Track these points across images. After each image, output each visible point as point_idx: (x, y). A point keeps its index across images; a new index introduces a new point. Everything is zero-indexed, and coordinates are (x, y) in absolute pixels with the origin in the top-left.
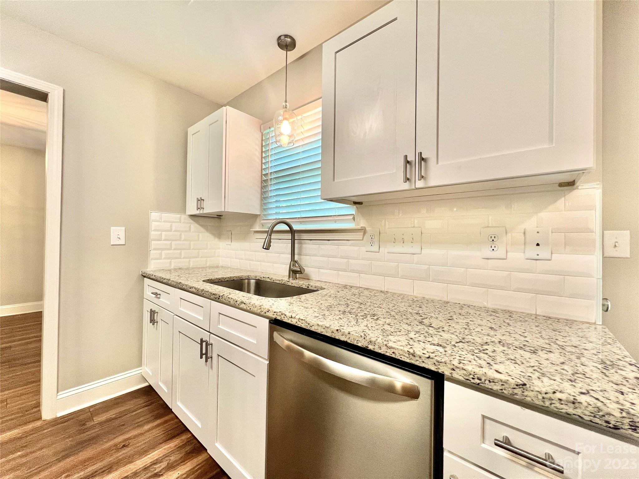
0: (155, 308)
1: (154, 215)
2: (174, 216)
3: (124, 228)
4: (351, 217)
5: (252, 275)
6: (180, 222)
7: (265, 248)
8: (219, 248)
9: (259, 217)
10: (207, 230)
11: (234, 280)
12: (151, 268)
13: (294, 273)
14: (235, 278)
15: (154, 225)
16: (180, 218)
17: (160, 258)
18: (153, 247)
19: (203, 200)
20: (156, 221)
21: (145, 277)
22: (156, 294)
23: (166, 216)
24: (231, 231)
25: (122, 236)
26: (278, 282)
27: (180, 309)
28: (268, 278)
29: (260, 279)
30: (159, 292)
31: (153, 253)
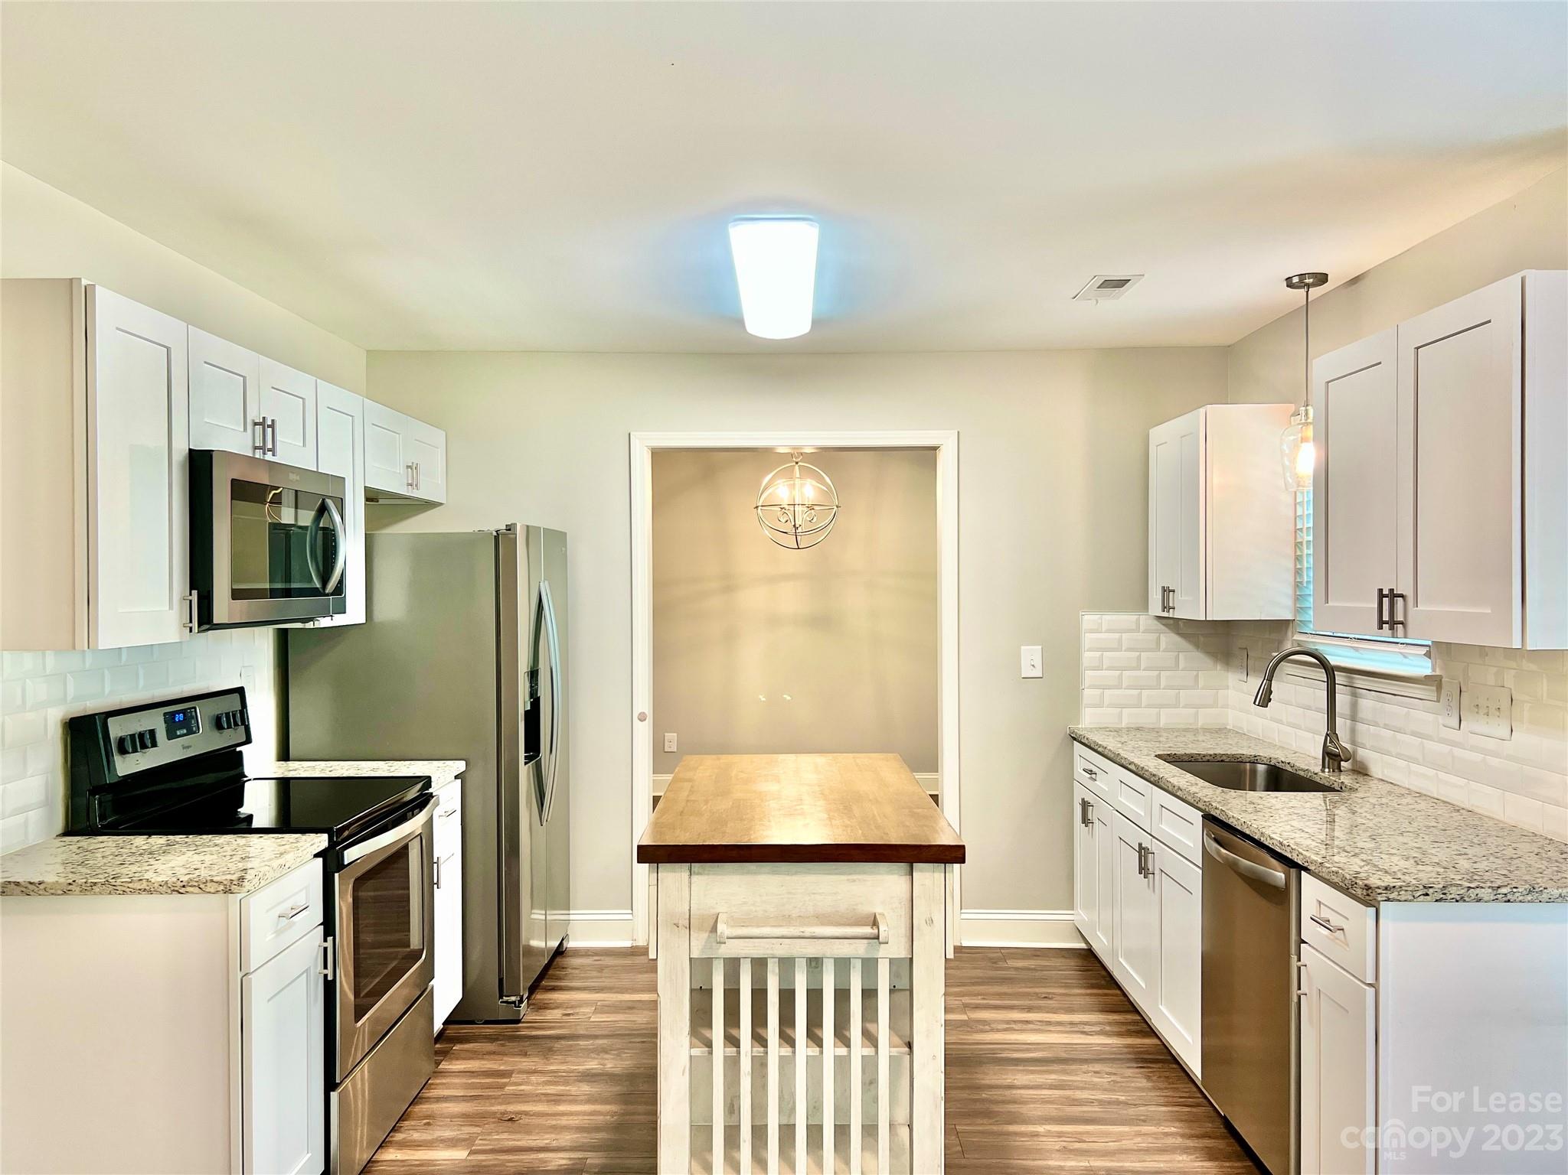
0: (1090, 798)
1: (1089, 619)
2: (1127, 619)
3: (1040, 647)
4: (1424, 650)
5: (1264, 753)
6: (1137, 630)
7: (1257, 703)
8: (1227, 688)
9: (1291, 625)
10: (1197, 646)
11: (1222, 761)
12: (1088, 721)
13: (1332, 759)
14: (1224, 758)
15: (1088, 639)
16: (1138, 620)
17: (1100, 706)
18: (1087, 682)
19: (1174, 591)
20: (1092, 631)
21: (1074, 739)
22: (1091, 772)
23: (1109, 619)
24: (1246, 648)
25: (1038, 662)
26: (1302, 773)
27: (1120, 798)
28: (1289, 763)
29: (1277, 765)
30: (1095, 769)
31: (1088, 694)
